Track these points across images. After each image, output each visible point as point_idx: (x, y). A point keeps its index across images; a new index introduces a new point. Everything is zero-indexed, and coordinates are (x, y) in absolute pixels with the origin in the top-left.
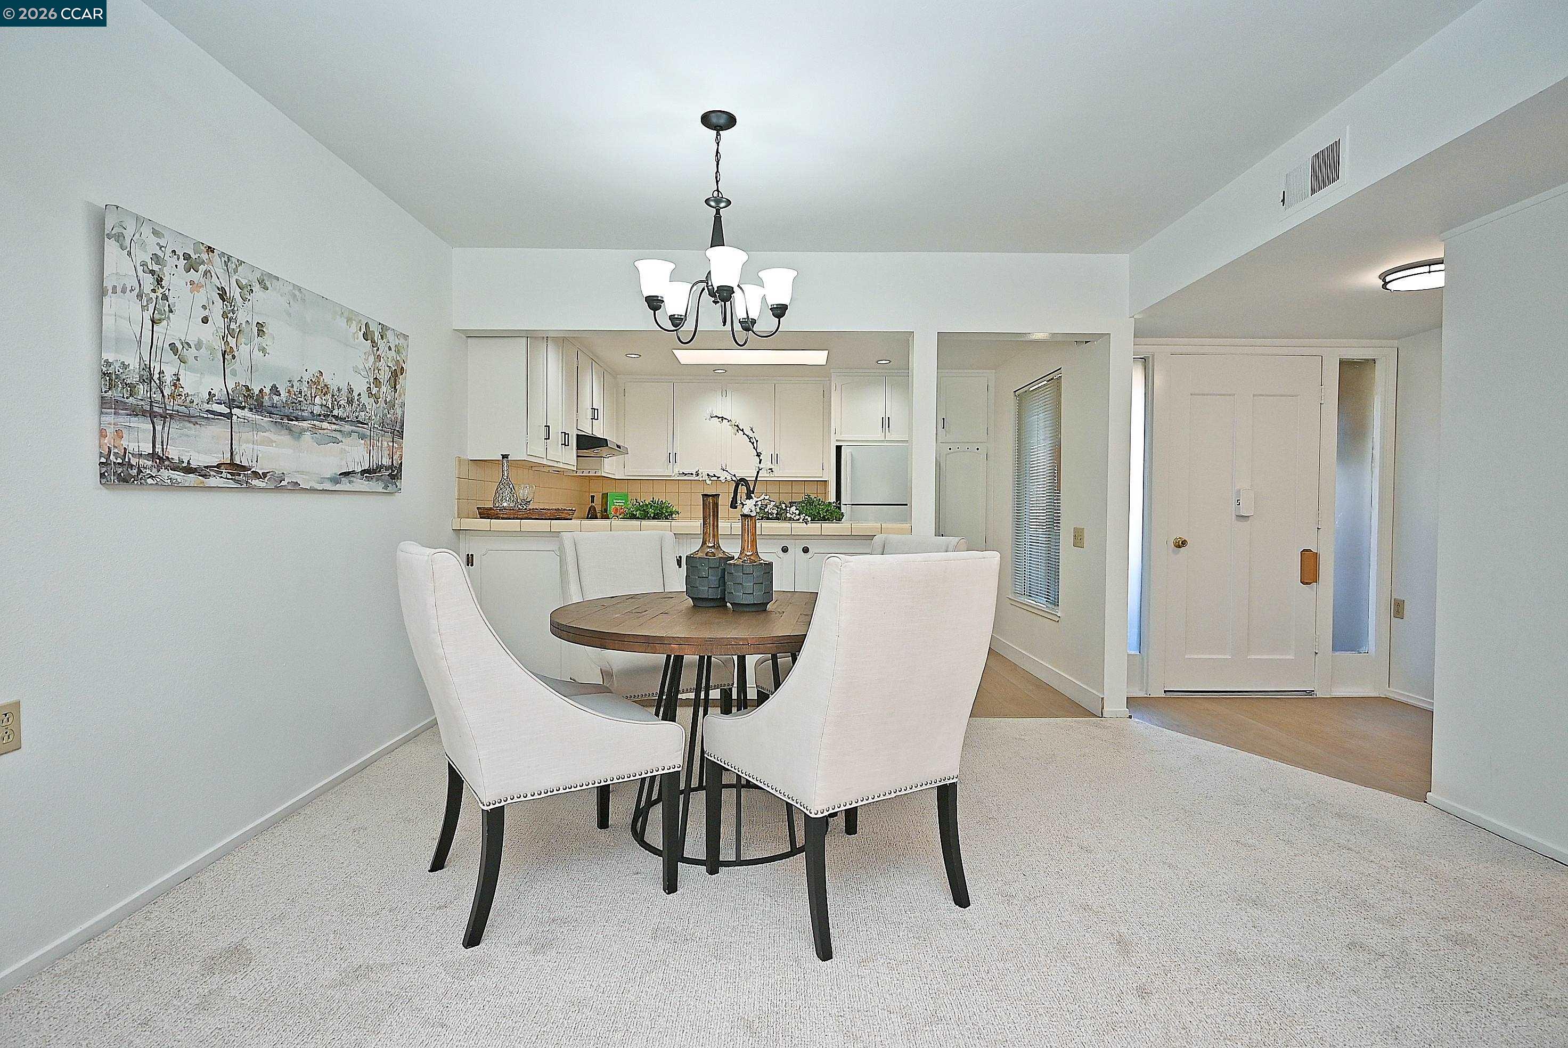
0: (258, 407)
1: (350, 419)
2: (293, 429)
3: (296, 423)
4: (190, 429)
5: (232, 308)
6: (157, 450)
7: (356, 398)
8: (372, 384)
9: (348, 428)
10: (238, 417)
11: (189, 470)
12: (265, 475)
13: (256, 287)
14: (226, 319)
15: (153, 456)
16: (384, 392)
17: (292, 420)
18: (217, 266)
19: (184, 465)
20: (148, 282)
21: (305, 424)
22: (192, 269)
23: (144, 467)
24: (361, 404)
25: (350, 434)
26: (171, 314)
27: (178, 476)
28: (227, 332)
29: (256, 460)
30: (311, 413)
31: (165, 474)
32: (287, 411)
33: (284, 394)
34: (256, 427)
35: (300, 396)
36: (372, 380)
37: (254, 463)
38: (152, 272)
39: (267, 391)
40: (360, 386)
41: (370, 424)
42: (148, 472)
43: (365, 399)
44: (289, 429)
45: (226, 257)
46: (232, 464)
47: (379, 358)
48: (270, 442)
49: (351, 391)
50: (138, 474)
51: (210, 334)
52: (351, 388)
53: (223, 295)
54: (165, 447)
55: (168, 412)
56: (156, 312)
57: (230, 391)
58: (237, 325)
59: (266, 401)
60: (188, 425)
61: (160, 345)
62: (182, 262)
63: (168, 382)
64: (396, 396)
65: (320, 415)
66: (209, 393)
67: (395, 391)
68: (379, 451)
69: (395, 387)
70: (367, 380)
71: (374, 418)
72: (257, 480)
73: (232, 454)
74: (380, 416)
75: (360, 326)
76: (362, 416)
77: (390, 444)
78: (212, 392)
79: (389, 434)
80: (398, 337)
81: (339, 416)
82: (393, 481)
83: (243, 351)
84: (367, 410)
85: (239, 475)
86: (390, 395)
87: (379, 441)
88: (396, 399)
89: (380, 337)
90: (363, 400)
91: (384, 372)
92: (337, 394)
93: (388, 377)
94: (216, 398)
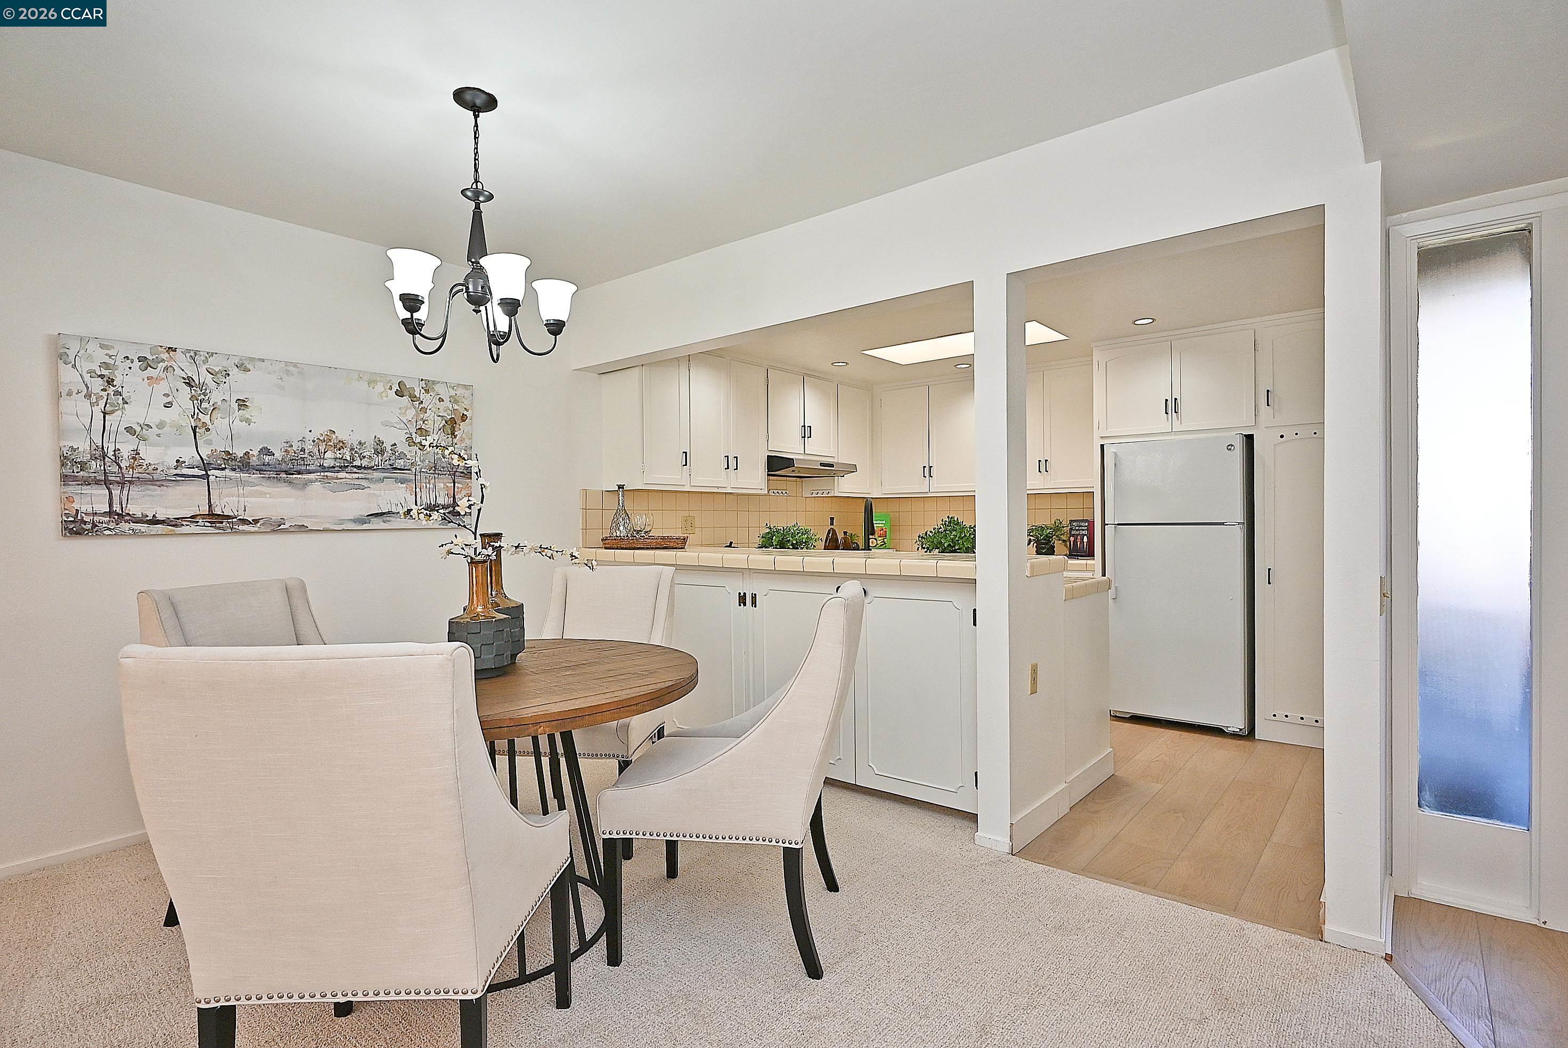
0: (244, 465)
1: (380, 467)
2: (294, 482)
3: (300, 476)
5: (203, 391)
6: (115, 509)
7: (389, 448)
8: (414, 434)
9: (377, 475)
10: (216, 477)
11: (155, 521)
12: (256, 521)
13: (234, 371)
14: (195, 402)
15: (110, 513)
16: (434, 440)
17: (293, 474)
18: (181, 360)
19: (148, 518)
20: (97, 385)
21: (312, 476)
22: (149, 368)
23: (99, 522)
24: (397, 454)
25: (382, 480)
26: (125, 405)
27: (143, 527)
28: (197, 411)
29: (243, 509)
30: (319, 466)
31: (125, 526)
32: (284, 467)
33: (278, 455)
35: (302, 453)
36: (413, 430)
37: (241, 512)
38: (102, 376)
39: (255, 453)
40: (394, 437)
41: (414, 470)
42: (104, 525)
43: (402, 447)
44: (290, 482)
45: (192, 352)
46: (211, 515)
47: (424, 410)
48: (263, 494)
49: (380, 443)
51: (176, 415)
52: (379, 441)
53: (189, 382)
54: (124, 506)
55: (126, 479)
56: (108, 405)
57: (204, 457)
58: (211, 404)
59: (254, 461)
61: (114, 428)
62: (137, 364)
63: (126, 457)
64: (455, 441)
65: (333, 467)
66: (178, 461)
67: (453, 437)
68: (431, 492)
69: (453, 434)
70: (406, 431)
71: (419, 463)
72: (246, 526)
73: (210, 506)
74: (429, 462)
75: (391, 386)
76: (400, 463)
77: (449, 485)
78: (181, 460)
79: (447, 475)
80: (455, 388)
81: (363, 466)
82: (458, 517)
83: (220, 424)
84: (408, 457)
85: (222, 523)
86: (444, 440)
87: (429, 483)
88: (456, 444)
89: (424, 392)
90: (400, 449)
91: (434, 422)
92: (358, 447)
93: (441, 426)
94: (186, 464)
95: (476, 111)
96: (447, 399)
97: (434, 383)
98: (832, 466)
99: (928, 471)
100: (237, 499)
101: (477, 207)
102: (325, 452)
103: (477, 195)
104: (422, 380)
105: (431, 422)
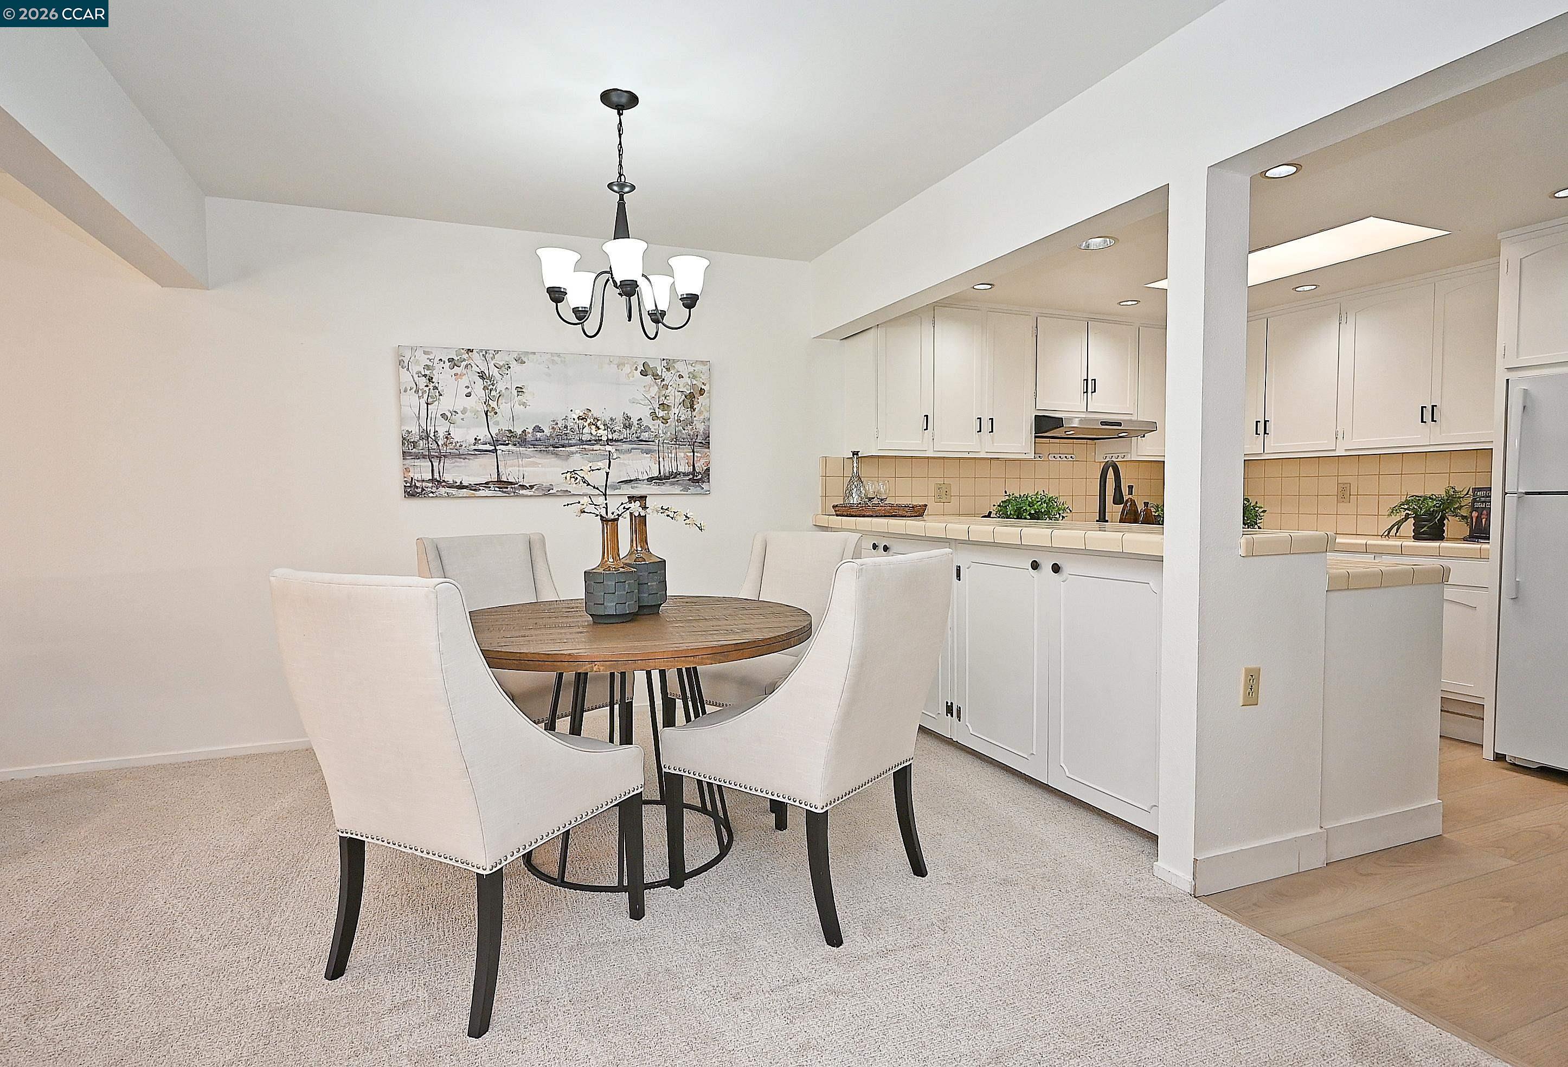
0: (522, 441)
1: (628, 440)
2: (559, 453)
4: (462, 462)
5: (492, 382)
6: (435, 477)
7: (635, 423)
8: (657, 409)
10: (502, 451)
11: (461, 487)
12: (532, 487)
13: (513, 364)
14: (487, 391)
15: (433, 480)
16: (675, 414)
17: (558, 447)
18: (477, 358)
19: (457, 484)
20: (422, 382)
21: (573, 449)
22: (455, 367)
23: (426, 487)
24: (642, 427)
25: (630, 451)
26: (441, 397)
27: (453, 491)
28: (488, 398)
29: (522, 477)
30: (579, 440)
31: (442, 490)
32: (551, 442)
33: (547, 431)
34: (520, 455)
35: (565, 429)
36: (656, 406)
37: (521, 479)
38: (425, 376)
39: (530, 430)
40: (640, 412)
41: (657, 441)
42: (429, 489)
43: (647, 422)
45: (484, 351)
46: (499, 481)
47: (666, 387)
48: (535, 464)
49: (628, 418)
50: (422, 491)
51: (474, 403)
52: (627, 416)
53: (482, 376)
54: (441, 475)
55: (442, 454)
56: (429, 398)
57: (494, 435)
58: (498, 392)
59: (529, 437)
60: (459, 460)
61: (434, 416)
62: (447, 364)
63: (441, 437)
64: (694, 413)
65: (590, 441)
66: (476, 439)
67: (692, 410)
68: (673, 461)
69: (692, 407)
70: (650, 407)
71: (662, 435)
72: (525, 491)
73: (498, 475)
74: (671, 433)
75: (636, 367)
76: (645, 436)
77: (689, 454)
78: (478, 438)
79: (687, 446)
80: (693, 365)
81: (614, 439)
82: (697, 484)
83: (504, 408)
84: (652, 430)
85: (507, 488)
86: (685, 414)
87: (671, 453)
88: (695, 417)
89: (665, 370)
90: (645, 423)
91: (675, 398)
92: (610, 423)
93: (681, 400)
94: (482, 441)
95: (620, 108)
96: (685, 375)
97: (674, 361)
98: (1120, 424)
99: (1263, 427)
100: (518, 468)
101: (621, 198)
102: (583, 428)
103: (621, 186)
104: (664, 360)
105: (672, 398)
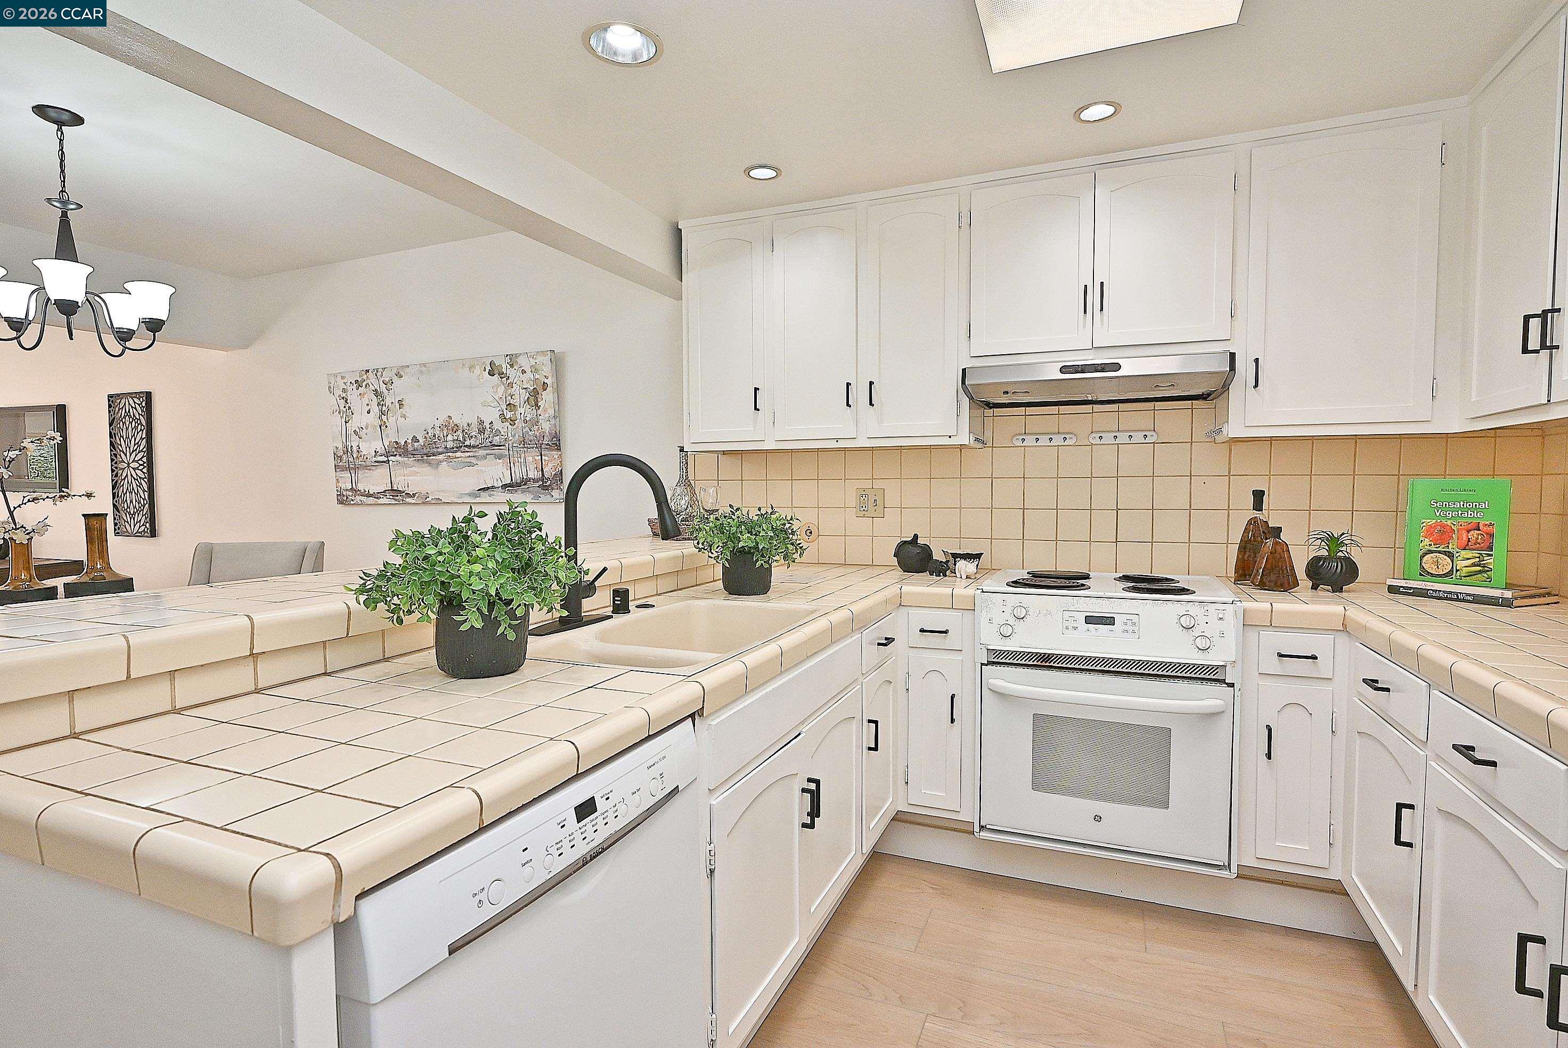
0: (405, 451)
1: (483, 445)
2: (431, 462)
3: (434, 457)
4: (368, 473)
5: (382, 398)
6: (353, 487)
7: (488, 426)
8: (505, 410)
9: (481, 452)
10: (393, 462)
11: (369, 495)
12: (414, 495)
13: (395, 379)
14: (380, 407)
15: (352, 489)
16: (521, 414)
17: (430, 456)
18: (372, 377)
19: (366, 493)
20: (342, 404)
21: (441, 457)
22: (360, 387)
23: (349, 496)
24: (494, 431)
25: (485, 457)
26: (353, 415)
28: (381, 414)
29: (407, 486)
30: (445, 448)
31: (358, 498)
32: (425, 451)
33: (422, 441)
34: (405, 465)
35: (434, 438)
36: (504, 407)
37: (407, 488)
38: (343, 398)
39: (409, 441)
40: (491, 415)
41: (507, 445)
42: (350, 498)
43: (498, 425)
44: (429, 463)
45: (376, 370)
46: (392, 490)
47: (511, 385)
48: (416, 473)
49: (482, 422)
50: (347, 499)
51: (373, 419)
52: (481, 420)
53: (376, 393)
54: (357, 485)
55: (356, 466)
56: (346, 417)
57: (387, 448)
58: (386, 407)
59: (410, 447)
60: (366, 471)
61: (350, 433)
62: (355, 386)
63: (355, 451)
64: (539, 412)
65: (453, 448)
66: (375, 451)
67: (537, 408)
68: (522, 466)
69: (536, 405)
70: (499, 408)
71: (511, 438)
72: (410, 499)
73: (391, 484)
74: (519, 436)
75: (485, 367)
76: (497, 440)
77: (537, 458)
78: (377, 450)
79: (534, 449)
80: (535, 357)
81: (472, 445)
82: (547, 491)
83: (391, 421)
84: (502, 433)
85: (398, 496)
86: (530, 413)
87: (520, 457)
88: (540, 415)
89: (509, 367)
90: (495, 427)
91: (520, 396)
92: (468, 429)
93: (526, 398)
94: (379, 453)
96: (528, 370)
97: (517, 356)
100: (403, 478)
102: (447, 436)
104: (507, 355)
105: (517, 396)
